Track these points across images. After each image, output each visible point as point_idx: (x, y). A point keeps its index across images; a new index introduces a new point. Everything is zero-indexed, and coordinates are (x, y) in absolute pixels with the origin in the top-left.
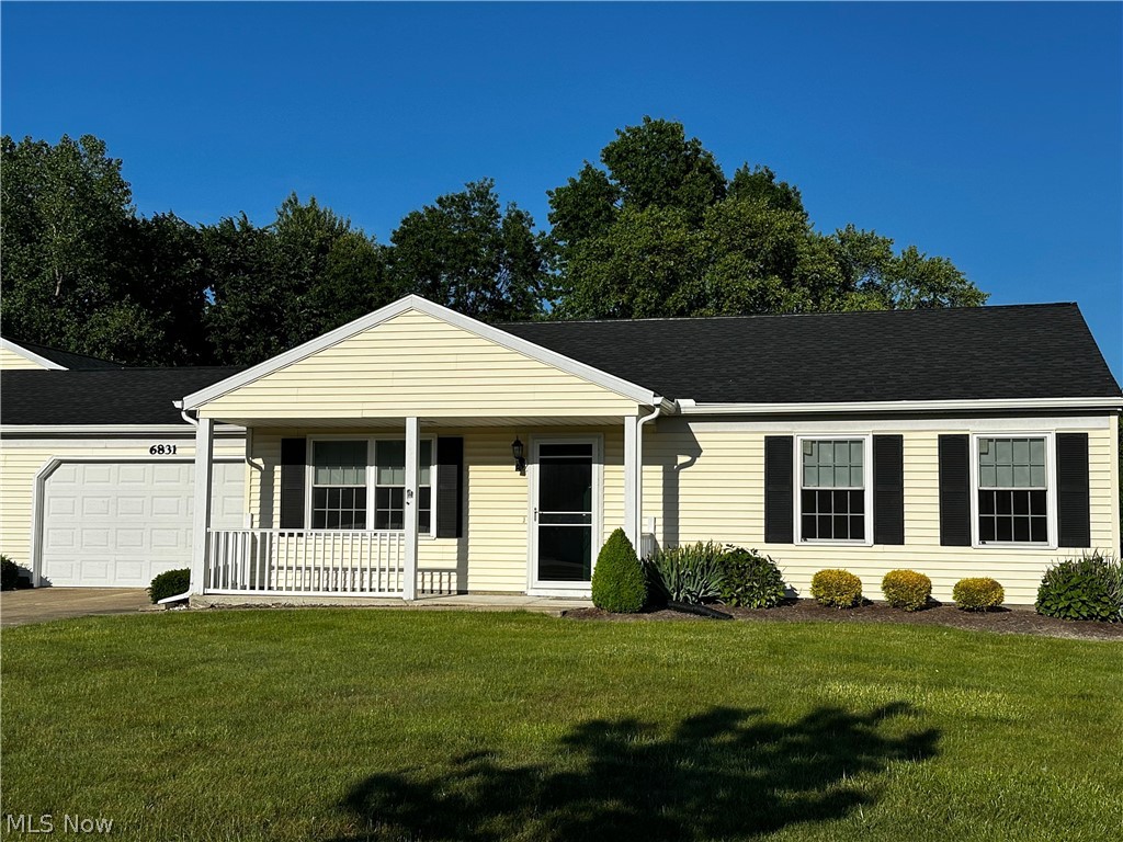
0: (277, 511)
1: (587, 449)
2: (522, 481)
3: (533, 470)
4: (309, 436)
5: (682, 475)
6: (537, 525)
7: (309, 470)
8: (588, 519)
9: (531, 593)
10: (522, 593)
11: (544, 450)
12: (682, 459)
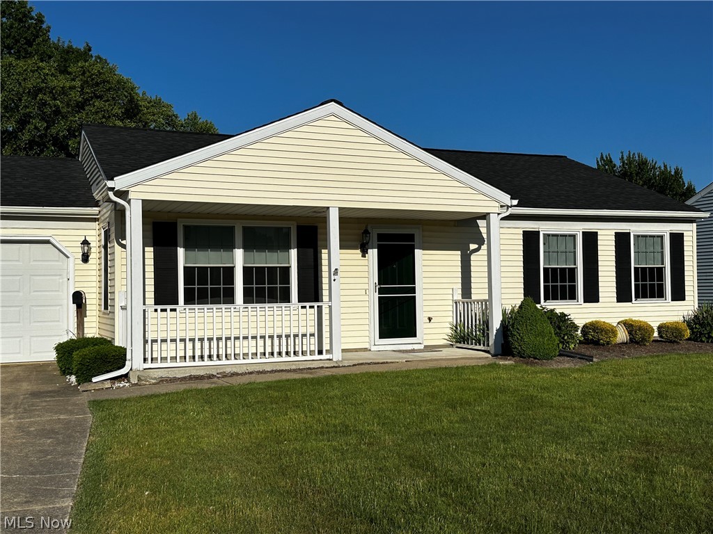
0: (150, 288)
1: (411, 237)
2: (364, 261)
3: (373, 253)
4: (179, 220)
5: (473, 257)
6: (377, 295)
7: (181, 252)
8: (413, 290)
9: (374, 348)
10: (365, 350)
11: (381, 237)
12: (473, 246)
